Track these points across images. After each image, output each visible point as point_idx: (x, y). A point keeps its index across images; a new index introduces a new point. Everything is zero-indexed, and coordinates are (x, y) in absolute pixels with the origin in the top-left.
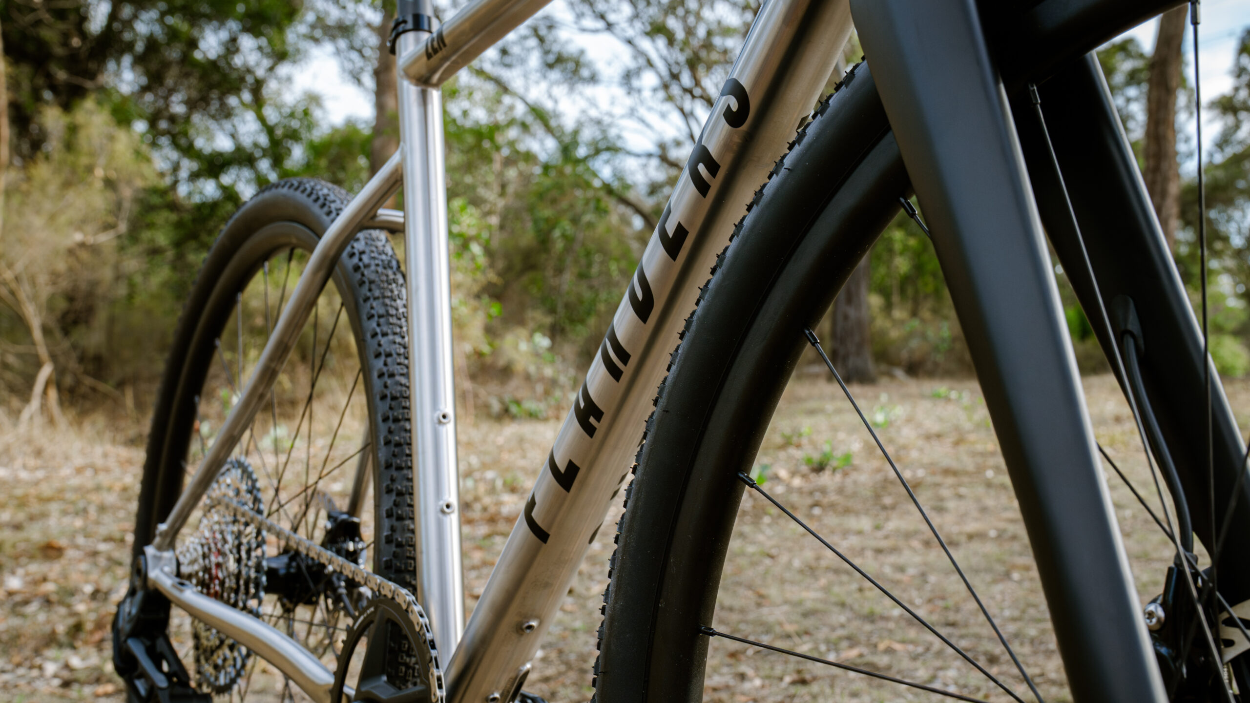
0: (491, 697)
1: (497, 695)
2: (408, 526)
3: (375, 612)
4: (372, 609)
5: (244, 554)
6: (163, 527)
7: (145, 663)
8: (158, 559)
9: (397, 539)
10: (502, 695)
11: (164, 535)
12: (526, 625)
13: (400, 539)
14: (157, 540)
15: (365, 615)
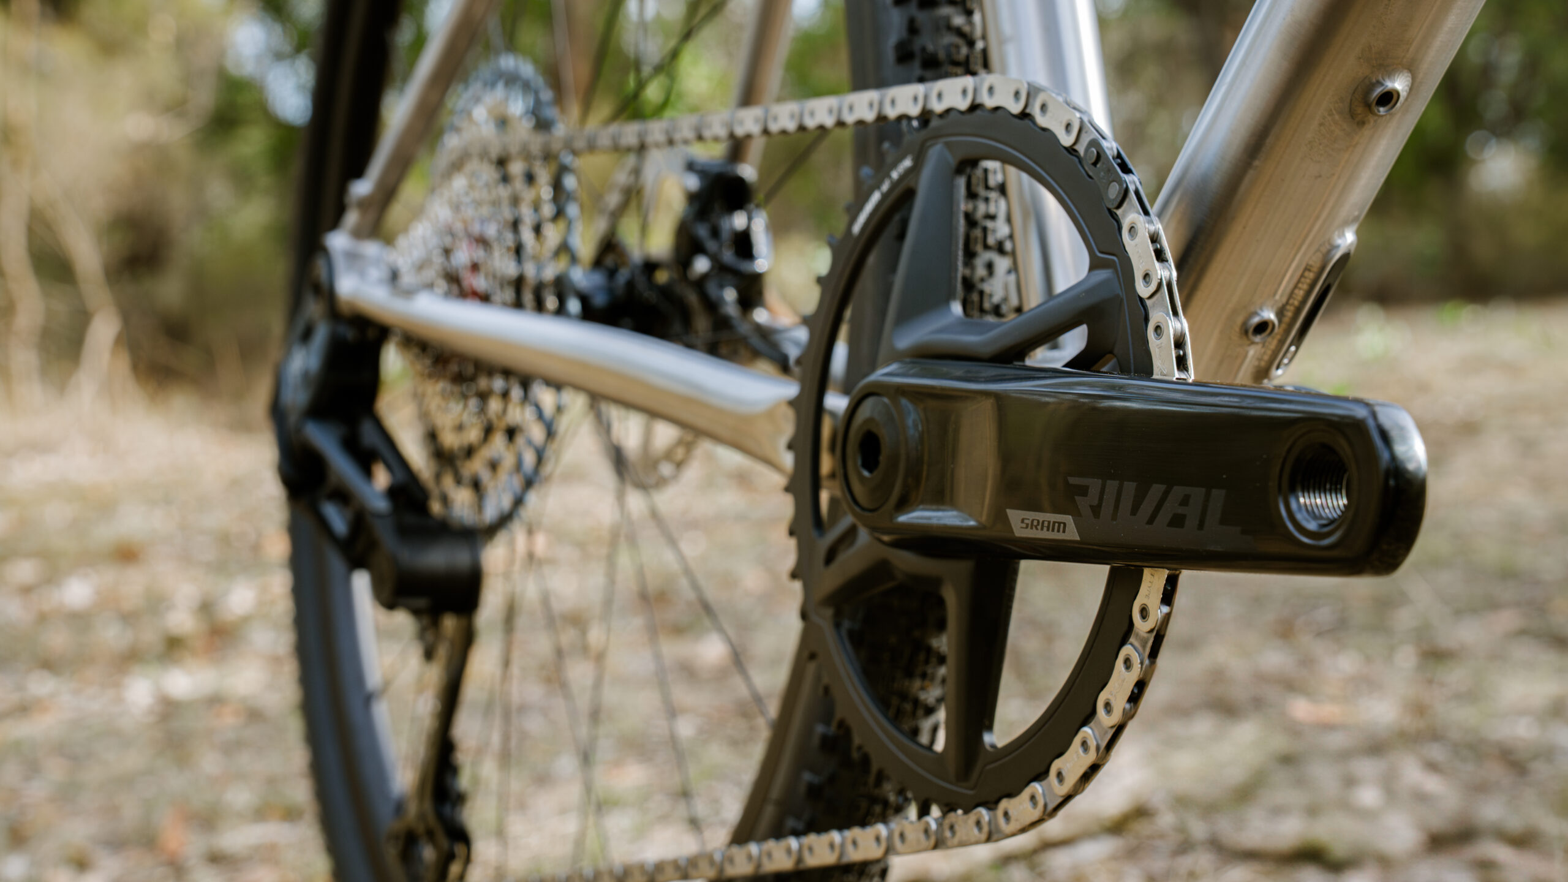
0: (1256, 320)
1: (1270, 315)
2: (948, 19)
3: (915, 170)
4: (907, 163)
5: (527, 236)
6: (361, 188)
7: (341, 465)
8: (353, 257)
9: (923, 49)
10: (1280, 314)
11: (364, 204)
12: (1378, 91)
13: (930, 47)
14: (352, 218)
15: (885, 187)
